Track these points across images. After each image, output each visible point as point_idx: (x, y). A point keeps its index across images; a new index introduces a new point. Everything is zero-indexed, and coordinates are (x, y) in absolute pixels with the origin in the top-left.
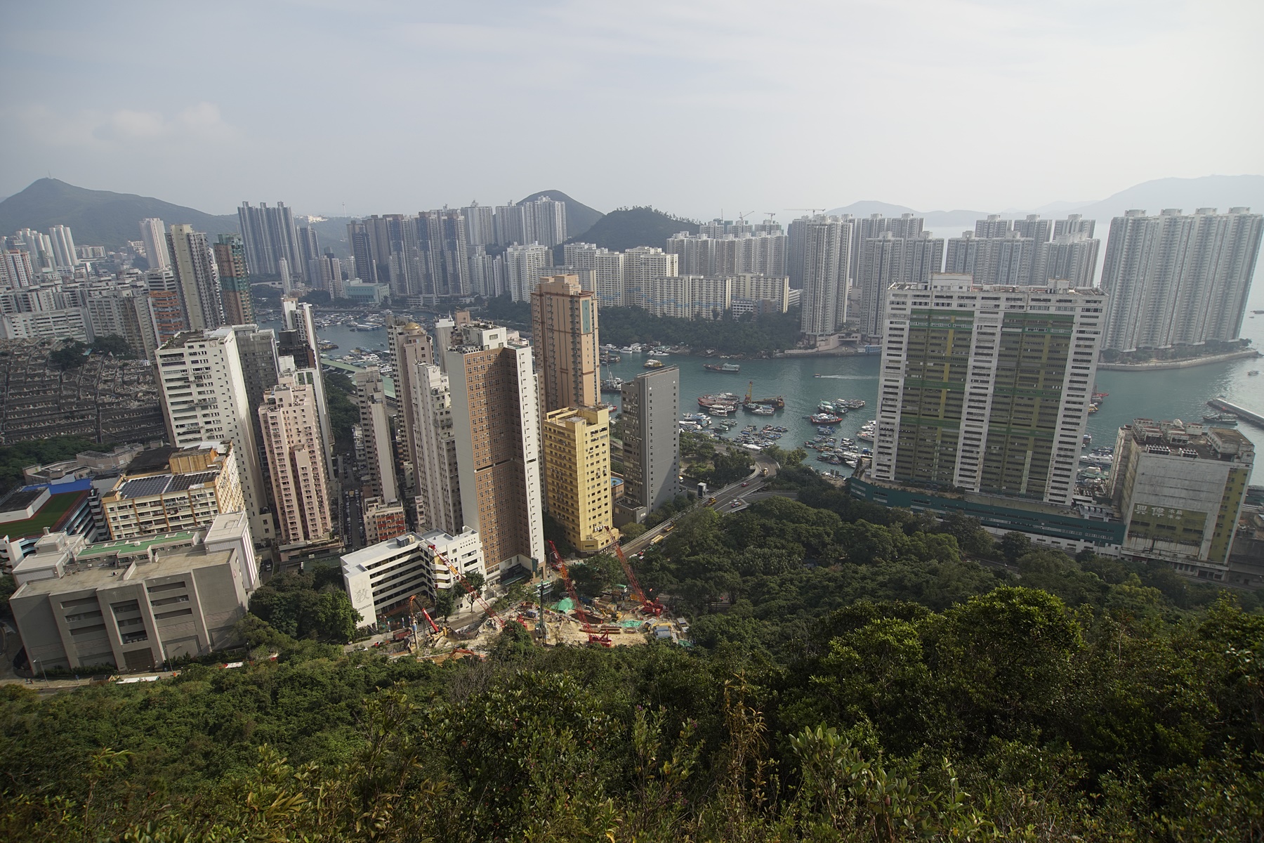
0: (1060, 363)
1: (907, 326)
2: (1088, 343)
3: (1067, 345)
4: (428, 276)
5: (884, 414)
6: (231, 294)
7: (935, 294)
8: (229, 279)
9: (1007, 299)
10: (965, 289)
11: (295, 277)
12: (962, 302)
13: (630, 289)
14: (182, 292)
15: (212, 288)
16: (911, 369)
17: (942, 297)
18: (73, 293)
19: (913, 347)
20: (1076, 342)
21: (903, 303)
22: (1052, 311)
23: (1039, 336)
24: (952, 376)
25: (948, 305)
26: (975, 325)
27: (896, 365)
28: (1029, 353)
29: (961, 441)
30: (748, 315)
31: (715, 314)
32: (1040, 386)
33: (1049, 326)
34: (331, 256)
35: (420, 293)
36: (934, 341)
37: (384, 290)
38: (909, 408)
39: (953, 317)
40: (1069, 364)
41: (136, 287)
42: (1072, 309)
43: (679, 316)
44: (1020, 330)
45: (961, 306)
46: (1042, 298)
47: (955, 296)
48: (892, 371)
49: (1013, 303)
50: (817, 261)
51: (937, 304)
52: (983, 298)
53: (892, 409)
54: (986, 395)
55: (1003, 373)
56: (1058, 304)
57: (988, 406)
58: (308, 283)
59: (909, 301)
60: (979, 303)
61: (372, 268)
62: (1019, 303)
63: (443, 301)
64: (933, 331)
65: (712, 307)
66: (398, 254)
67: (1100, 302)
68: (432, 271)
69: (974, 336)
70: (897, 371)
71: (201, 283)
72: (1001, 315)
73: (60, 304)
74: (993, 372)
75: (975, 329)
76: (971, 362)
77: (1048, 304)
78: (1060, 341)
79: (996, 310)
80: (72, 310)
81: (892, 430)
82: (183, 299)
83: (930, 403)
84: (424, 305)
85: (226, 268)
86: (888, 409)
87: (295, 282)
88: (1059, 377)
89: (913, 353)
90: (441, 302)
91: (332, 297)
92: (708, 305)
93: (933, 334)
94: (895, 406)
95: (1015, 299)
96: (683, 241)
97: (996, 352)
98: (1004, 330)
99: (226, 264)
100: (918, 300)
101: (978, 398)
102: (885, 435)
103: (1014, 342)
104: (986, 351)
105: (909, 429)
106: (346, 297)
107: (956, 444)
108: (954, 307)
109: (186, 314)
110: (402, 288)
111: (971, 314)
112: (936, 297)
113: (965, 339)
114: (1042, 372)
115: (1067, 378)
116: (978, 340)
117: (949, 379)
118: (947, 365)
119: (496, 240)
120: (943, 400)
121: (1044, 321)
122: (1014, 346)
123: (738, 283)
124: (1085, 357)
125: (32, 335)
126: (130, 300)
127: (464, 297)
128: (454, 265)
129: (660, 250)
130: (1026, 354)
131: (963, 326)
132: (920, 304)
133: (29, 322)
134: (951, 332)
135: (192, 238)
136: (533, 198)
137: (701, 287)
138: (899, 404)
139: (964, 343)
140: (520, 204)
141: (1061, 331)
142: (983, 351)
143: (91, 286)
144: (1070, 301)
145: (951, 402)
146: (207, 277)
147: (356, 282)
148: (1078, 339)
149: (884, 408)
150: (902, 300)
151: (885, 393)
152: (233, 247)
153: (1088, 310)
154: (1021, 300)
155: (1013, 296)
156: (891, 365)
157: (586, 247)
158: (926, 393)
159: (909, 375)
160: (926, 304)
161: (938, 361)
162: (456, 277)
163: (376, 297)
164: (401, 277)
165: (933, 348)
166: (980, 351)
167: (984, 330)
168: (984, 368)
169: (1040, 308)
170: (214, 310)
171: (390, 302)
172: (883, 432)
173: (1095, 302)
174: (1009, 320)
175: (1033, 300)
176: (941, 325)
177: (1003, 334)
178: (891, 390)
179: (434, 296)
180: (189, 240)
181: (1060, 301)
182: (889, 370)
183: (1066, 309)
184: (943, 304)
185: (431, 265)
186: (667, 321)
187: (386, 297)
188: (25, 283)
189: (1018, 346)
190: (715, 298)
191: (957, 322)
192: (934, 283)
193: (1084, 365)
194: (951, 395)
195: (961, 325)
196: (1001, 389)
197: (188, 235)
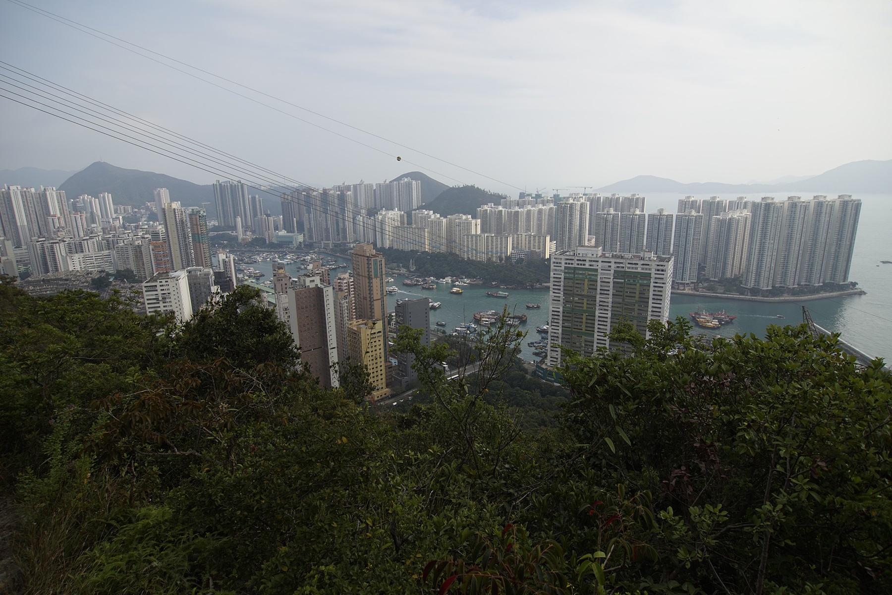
0: (646, 300)
1: (562, 277)
2: (660, 289)
3: (649, 290)
4: (327, 230)
5: (553, 327)
6: (198, 244)
7: (577, 258)
8: (196, 235)
9: (615, 263)
10: (595, 256)
11: (246, 228)
12: (591, 263)
13: (450, 241)
14: (169, 243)
15: (187, 240)
16: (566, 302)
17: (580, 260)
18: (108, 241)
19: (567, 288)
20: (653, 289)
21: (560, 263)
22: (639, 270)
23: (634, 285)
24: (588, 306)
25: (584, 265)
26: (599, 277)
27: (558, 299)
28: (628, 294)
29: (595, 345)
30: (520, 260)
31: (501, 260)
32: (635, 314)
33: (638, 279)
34: (268, 216)
35: (322, 240)
36: (577, 286)
37: (300, 238)
38: (566, 324)
39: (587, 272)
40: (651, 301)
41: (144, 238)
42: (650, 269)
43: (479, 259)
44: (623, 281)
45: (591, 265)
46: (633, 262)
47: (587, 259)
48: (556, 302)
49: (618, 265)
50: (563, 227)
51: (578, 264)
52: (602, 262)
53: (557, 325)
54: (607, 318)
55: (616, 305)
56: (642, 266)
57: (609, 324)
58: (253, 232)
59: (563, 262)
60: (600, 264)
61: (293, 224)
62: (621, 265)
63: (336, 246)
64: (577, 280)
65: (499, 254)
66: (309, 215)
67: (664, 266)
68: (329, 226)
69: (599, 283)
70: (559, 302)
71: (180, 238)
72: (612, 272)
73: (101, 249)
74: (610, 305)
75: (599, 279)
76: (598, 299)
77: (637, 266)
78: (645, 288)
79: (609, 269)
80: (106, 252)
81: (557, 337)
82: (170, 247)
83: (577, 322)
84: (324, 248)
85: (196, 229)
86: (555, 324)
87: (246, 231)
88: (645, 309)
89: (566, 292)
90: (335, 246)
91: (267, 242)
92: (497, 252)
93: (577, 282)
94: (558, 323)
95: (619, 263)
96: (487, 210)
97: (611, 293)
98: (614, 280)
99: (195, 227)
100: (568, 262)
101: (603, 319)
102: (554, 340)
103: (620, 287)
104: (605, 292)
105: (567, 337)
106: (276, 242)
107: (593, 346)
108: (587, 266)
109: (171, 255)
110: (311, 237)
111: (596, 270)
112: (577, 260)
113: (594, 285)
114: (637, 305)
115: (650, 309)
116: (601, 286)
117: (587, 308)
118: (585, 301)
119: (375, 205)
120: (584, 320)
121: (635, 275)
122: (620, 290)
123: (518, 238)
124: (659, 297)
125: (83, 266)
126: (139, 246)
127: (350, 243)
128: (344, 223)
129: (470, 216)
130: (627, 294)
131: (593, 277)
132: (569, 264)
133: (81, 259)
134: (586, 280)
135: (176, 211)
136: (399, 179)
137: (492, 241)
138: (561, 322)
139: (594, 287)
140: (391, 182)
141: (645, 282)
142: (604, 292)
143: (119, 237)
144: (649, 265)
145: (589, 321)
146: (184, 234)
147: (283, 233)
148: (654, 286)
149: (553, 324)
150: (559, 261)
151: (553, 315)
152: (200, 216)
153: (658, 270)
154: (622, 263)
155: (618, 261)
156: (555, 298)
157: (426, 213)
158: (575, 316)
159: (565, 305)
160: (572, 264)
161: (580, 297)
162: (344, 230)
163: (294, 243)
164: (310, 230)
165: (577, 289)
166: (603, 292)
167: (604, 280)
168: (605, 302)
169: (633, 268)
170: (187, 254)
171: (303, 246)
172: (553, 338)
173: (662, 266)
174: (617, 274)
175: (629, 263)
176: (581, 276)
177: (614, 282)
178: (556, 313)
179: (331, 242)
180: (175, 212)
181: (643, 265)
182: (554, 302)
183: (646, 269)
184: (581, 264)
185: (329, 222)
186: (470, 262)
187: (300, 243)
188: (82, 234)
189: (622, 290)
190: (501, 248)
191: (589, 274)
192: (578, 252)
193: (659, 302)
194: (588, 317)
195: (590, 275)
196: (615, 315)
197: (174, 209)
